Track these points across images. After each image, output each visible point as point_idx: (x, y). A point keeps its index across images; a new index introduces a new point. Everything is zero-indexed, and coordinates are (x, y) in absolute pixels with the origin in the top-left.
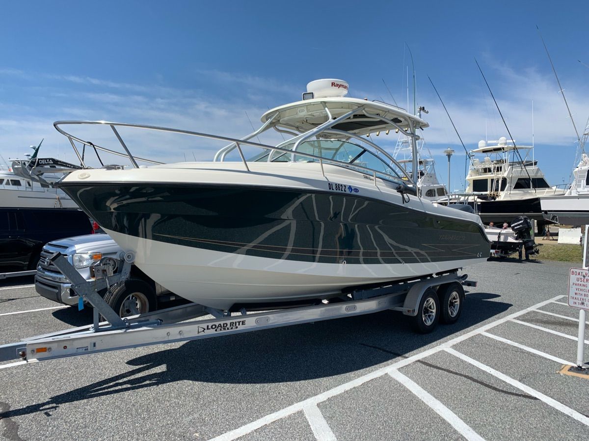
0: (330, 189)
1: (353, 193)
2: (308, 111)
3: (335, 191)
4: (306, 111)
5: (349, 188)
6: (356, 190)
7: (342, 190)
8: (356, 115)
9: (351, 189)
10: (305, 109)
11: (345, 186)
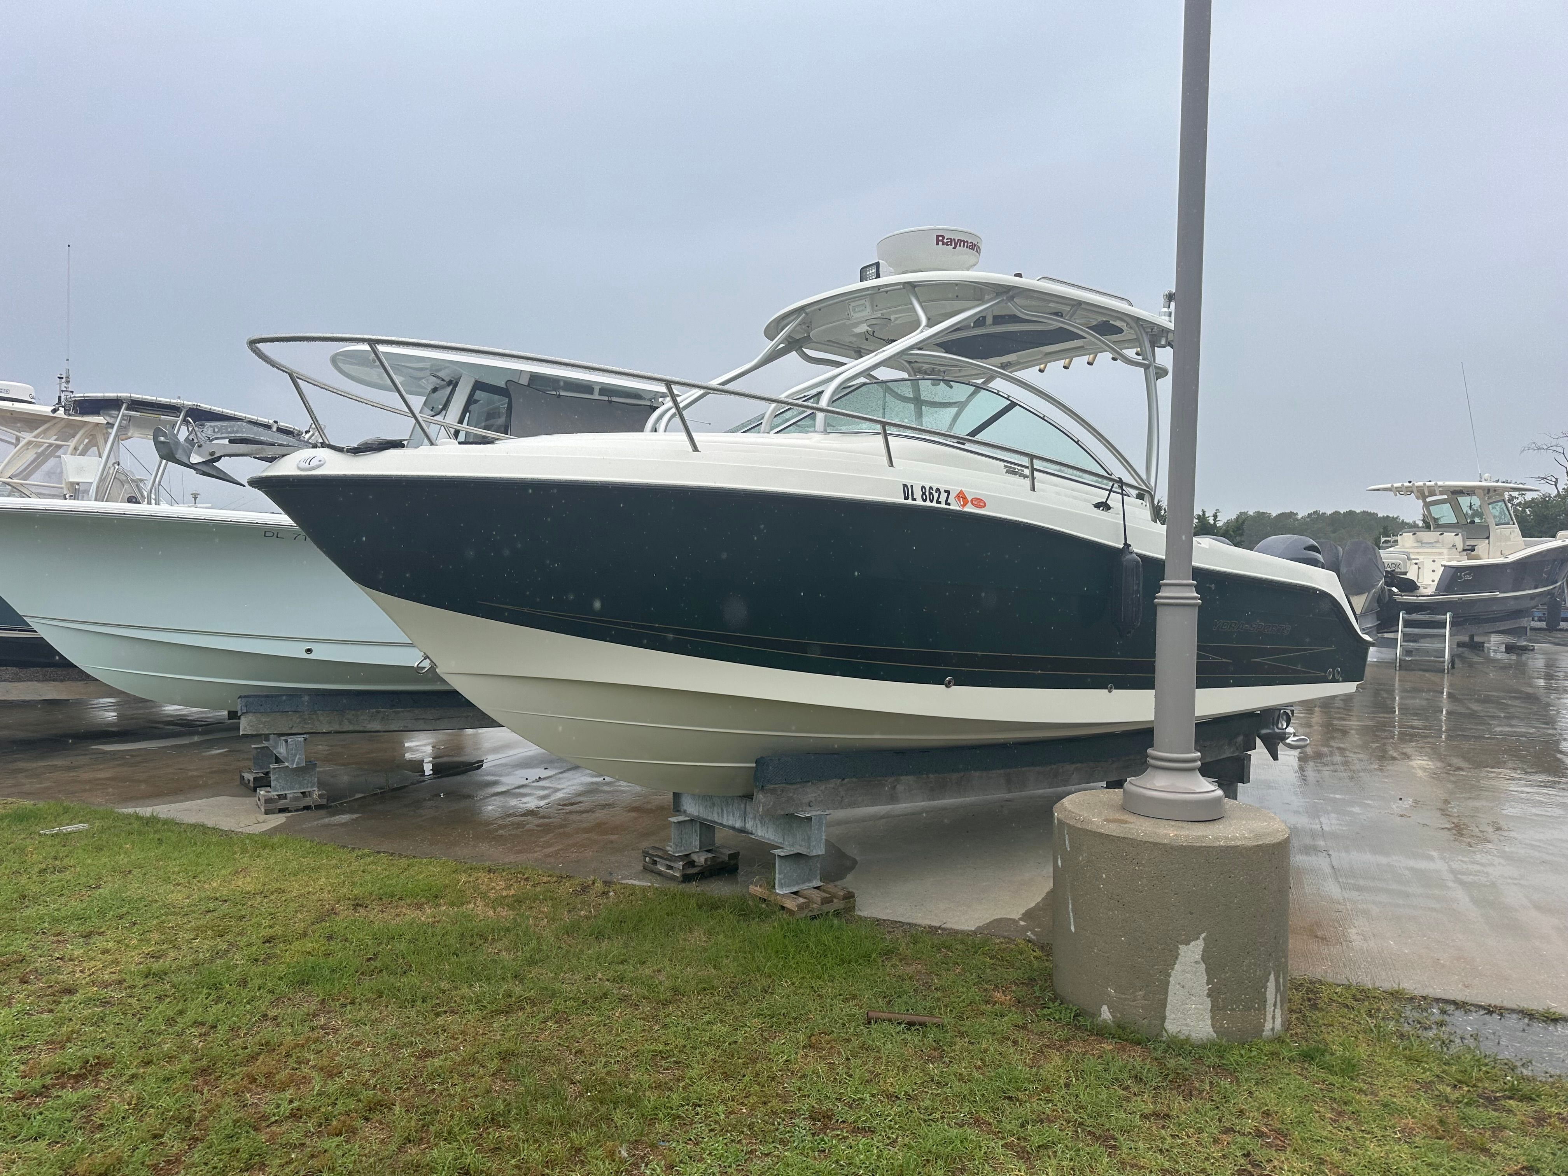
0: (906, 498)
1: (970, 509)
2: (874, 306)
3: (920, 502)
4: (869, 309)
5: (958, 496)
6: (979, 502)
7: (938, 502)
8: (1003, 317)
9: (964, 498)
10: (868, 304)
11: (948, 492)
